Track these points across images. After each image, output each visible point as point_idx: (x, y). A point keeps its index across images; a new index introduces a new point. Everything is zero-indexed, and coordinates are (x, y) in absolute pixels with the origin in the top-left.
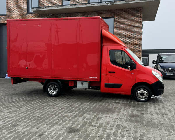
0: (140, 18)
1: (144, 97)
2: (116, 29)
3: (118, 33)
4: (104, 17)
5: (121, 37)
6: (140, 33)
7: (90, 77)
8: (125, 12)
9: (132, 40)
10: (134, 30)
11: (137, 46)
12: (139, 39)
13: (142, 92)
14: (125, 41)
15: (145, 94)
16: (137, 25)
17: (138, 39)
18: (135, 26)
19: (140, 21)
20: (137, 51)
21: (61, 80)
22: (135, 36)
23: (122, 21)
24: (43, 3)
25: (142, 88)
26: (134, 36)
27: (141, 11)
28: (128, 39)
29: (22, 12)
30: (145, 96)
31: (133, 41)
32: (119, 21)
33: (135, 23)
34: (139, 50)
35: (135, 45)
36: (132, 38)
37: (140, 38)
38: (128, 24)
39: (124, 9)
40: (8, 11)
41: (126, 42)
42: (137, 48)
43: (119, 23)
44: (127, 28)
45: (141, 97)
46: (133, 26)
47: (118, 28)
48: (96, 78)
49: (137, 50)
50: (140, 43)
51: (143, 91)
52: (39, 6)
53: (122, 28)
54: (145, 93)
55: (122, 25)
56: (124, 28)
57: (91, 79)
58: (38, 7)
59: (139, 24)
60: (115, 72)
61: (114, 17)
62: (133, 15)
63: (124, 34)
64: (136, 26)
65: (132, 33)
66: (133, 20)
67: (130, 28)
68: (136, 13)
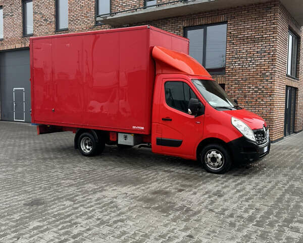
0: (273, 21)
1: (216, 164)
2: (230, 44)
3: (233, 50)
4: (210, 22)
5: (238, 58)
6: (273, 49)
7: (134, 127)
8: (246, 12)
9: (258, 63)
10: (262, 43)
11: (267, 74)
12: (271, 60)
13: (213, 155)
14: (245, 64)
15: (219, 160)
16: (267, 33)
17: (269, 60)
18: (264, 36)
19: (273, 26)
20: (266, 83)
21: (97, 131)
22: (265, 54)
23: (241, 27)
24: (117, 6)
25: (214, 148)
26: (261, 54)
27: (276, 7)
28: (251, 62)
29: (88, 23)
30: (218, 163)
31: (260, 65)
32: (234, 28)
33: (264, 31)
34: (271, 80)
35: (263, 72)
36: (258, 59)
37: (273, 58)
38: (251, 33)
39: (245, 6)
40: (69, 23)
41: (246, 66)
42: (267, 76)
43: (234, 32)
44: (250, 40)
45: (212, 164)
46: (260, 36)
47: (233, 41)
48: (143, 128)
49: (267, 81)
50: (272, 67)
51: (215, 154)
52: (111, 12)
53: (240, 41)
54: (218, 158)
55: (240, 36)
56: (244, 40)
57: (136, 130)
58: (109, 13)
59: (272, 33)
60: (171, 120)
61: (227, 22)
62: (261, 16)
63: (243, 51)
64: (266, 36)
65: (259, 50)
66: (260, 25)
67: (254, 41)
68: (267, 11)
